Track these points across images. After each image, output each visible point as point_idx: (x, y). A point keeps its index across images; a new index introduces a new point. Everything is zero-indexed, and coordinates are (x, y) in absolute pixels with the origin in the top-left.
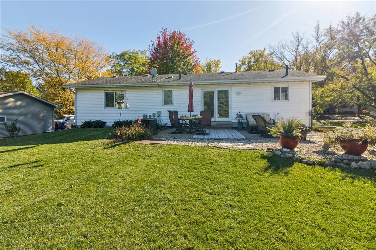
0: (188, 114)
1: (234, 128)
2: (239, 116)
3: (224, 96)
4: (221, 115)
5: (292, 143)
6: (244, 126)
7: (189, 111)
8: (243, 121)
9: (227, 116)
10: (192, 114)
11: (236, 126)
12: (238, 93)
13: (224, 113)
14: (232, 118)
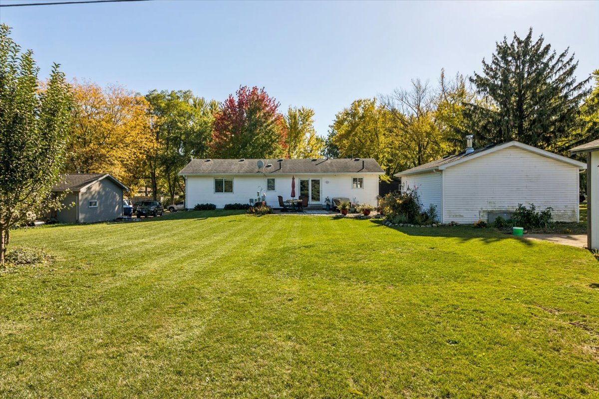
0: (292, 198)
1: (324, 209)
2: (328, 200)
3: (316, 183)
4: (313, 198)
5: (345, 212)
6: (331, 207)
7: (292, 196)
8: (330, 204)
9: (318, 200)
10: (294, 198)
11: (325, 207)
12: (327, 182)
13: (316, 197)
14: (322, 202)
